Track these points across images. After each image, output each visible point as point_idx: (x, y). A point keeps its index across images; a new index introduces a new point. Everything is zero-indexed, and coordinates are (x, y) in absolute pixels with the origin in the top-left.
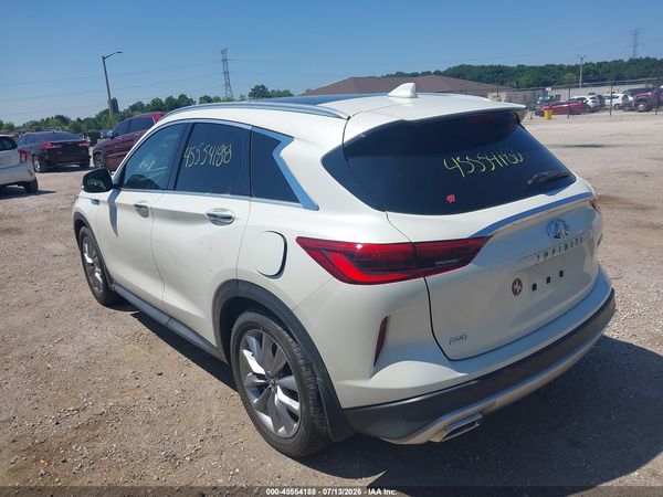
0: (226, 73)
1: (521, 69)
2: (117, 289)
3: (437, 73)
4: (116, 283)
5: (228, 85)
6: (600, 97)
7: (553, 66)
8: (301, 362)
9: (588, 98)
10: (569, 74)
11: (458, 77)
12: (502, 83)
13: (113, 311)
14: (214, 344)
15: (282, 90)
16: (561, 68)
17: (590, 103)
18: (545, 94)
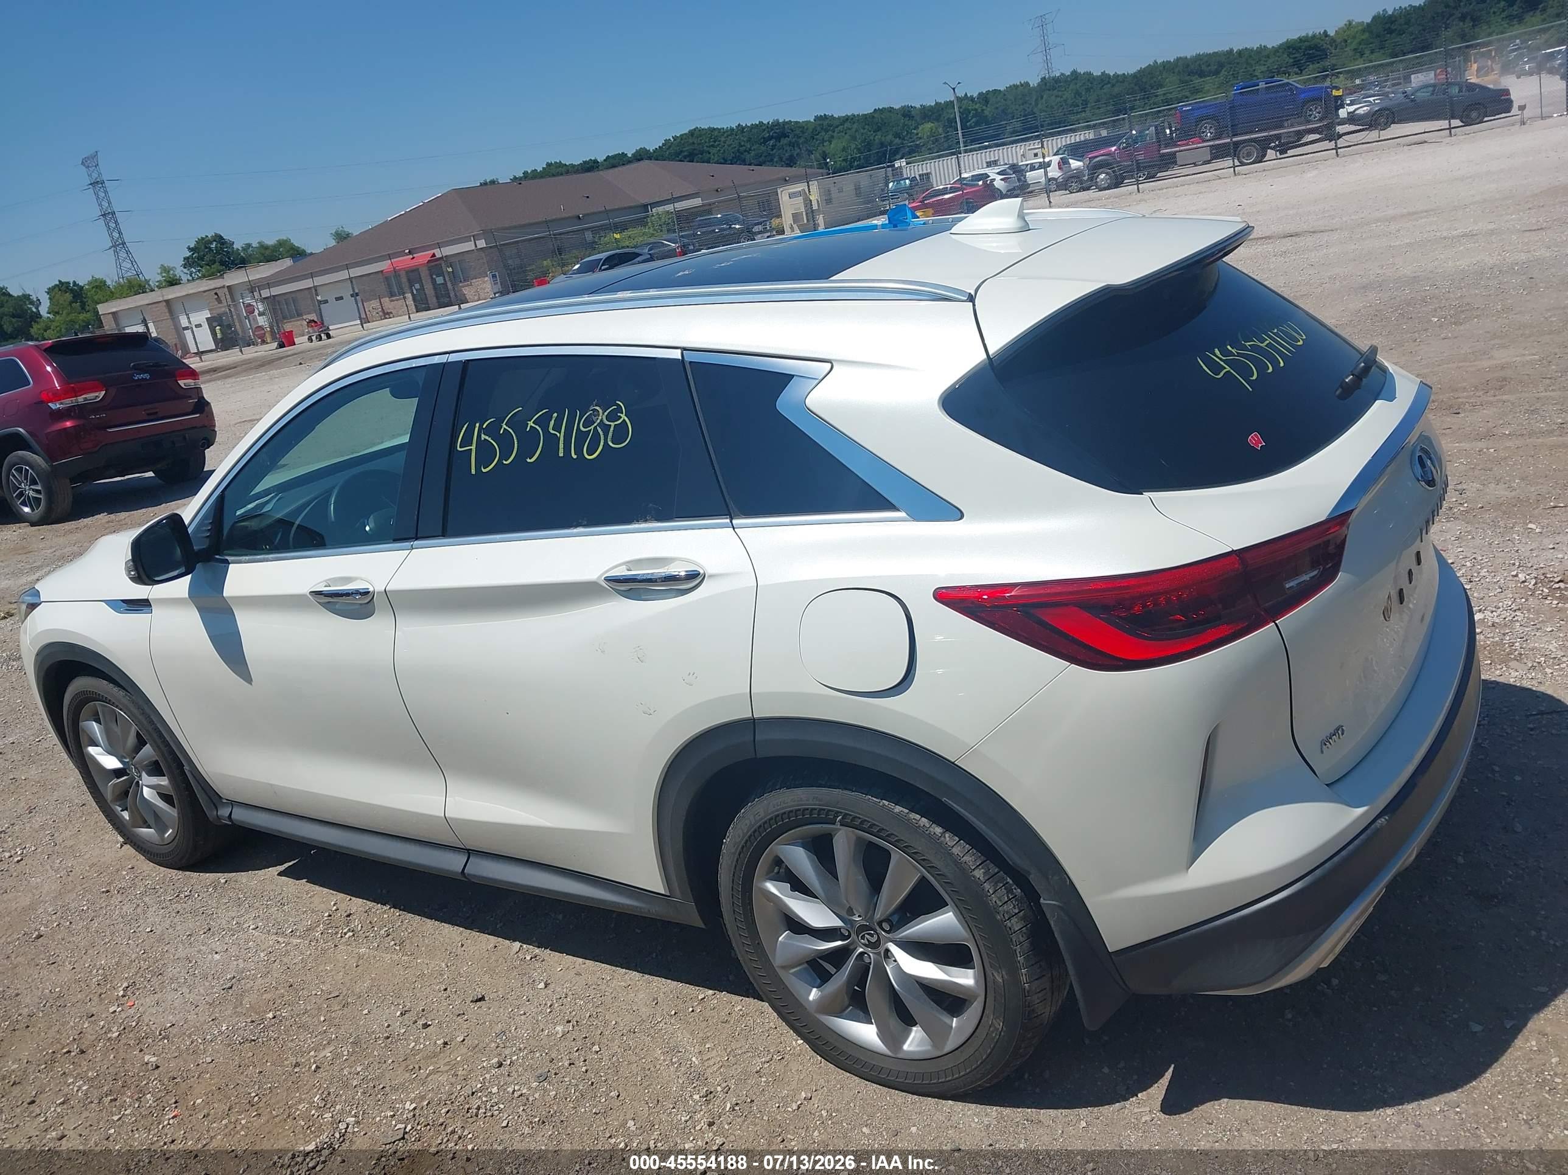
0: (108, 215)
1: (826, 125)
2: (240, 815)
3: (641, 156)
4: (233, 803)
5: (119, 245)
6: (1015, 168)
7: (891, 110)
8: (979, 874)
9: (993, 173)
10: (928, 126)
11: (691, 157)
12: (791, 162)
13: (222, 877)
14: (659, 887)
15: (270, 241)
16: (907, 113)
17: (999, 183)
18: (898, 174)
